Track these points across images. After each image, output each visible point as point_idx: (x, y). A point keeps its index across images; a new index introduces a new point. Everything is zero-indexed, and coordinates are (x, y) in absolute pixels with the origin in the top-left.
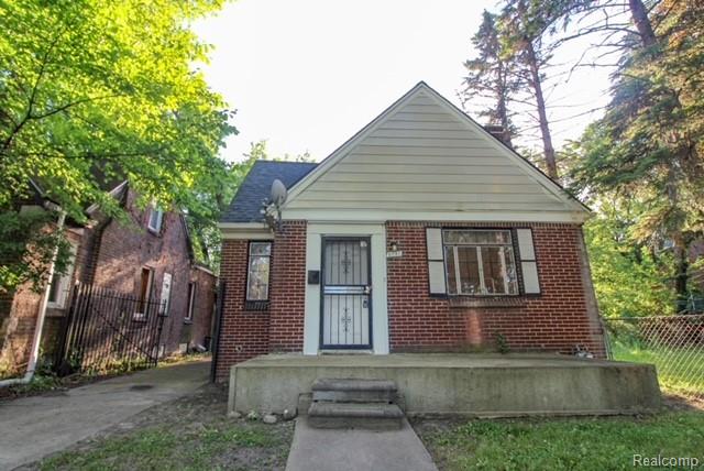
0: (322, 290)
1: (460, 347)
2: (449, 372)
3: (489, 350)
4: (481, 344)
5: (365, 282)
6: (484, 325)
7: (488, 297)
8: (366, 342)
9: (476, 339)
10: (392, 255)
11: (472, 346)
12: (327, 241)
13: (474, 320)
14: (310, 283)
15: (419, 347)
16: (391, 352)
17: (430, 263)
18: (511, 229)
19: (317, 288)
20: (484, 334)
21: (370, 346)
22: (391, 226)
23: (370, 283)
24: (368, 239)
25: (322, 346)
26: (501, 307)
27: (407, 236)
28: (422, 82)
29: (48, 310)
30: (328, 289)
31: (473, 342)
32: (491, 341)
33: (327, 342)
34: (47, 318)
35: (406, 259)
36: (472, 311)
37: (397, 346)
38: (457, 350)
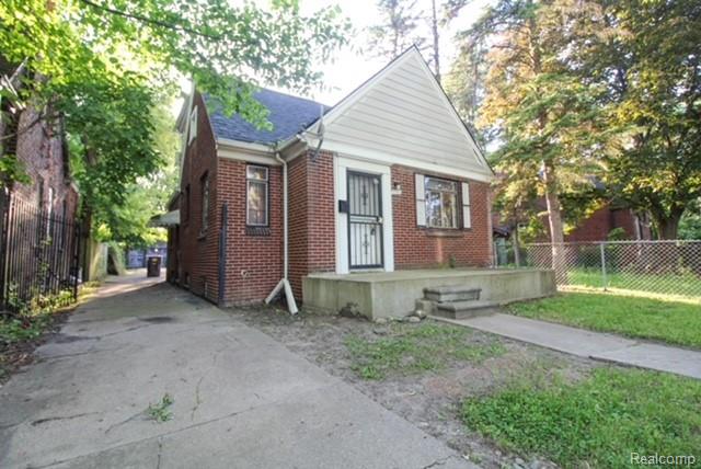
0: (349, 219)
3: (446, 266)
4: (442, 262)
5: (378, 214)
6: (444, 249)
7: (445, 229)
8: (379, 262)
9: (440, 259)
10: (395, 192)
11: (437, 263)
12: (351, 174)
13: (439, 244)
14: (340, 211)
16: (395, 269)
17: (417, 202)
18: (458, 182)
19: (345, 216)
20: (444, 255)
21: (382, 265)
22: (395, 168)
23: (381, 215)
24: (379, 177)
25: (351, 267)
26: (452, 237)
27: (404, 177)
30: (353, 219)
31: (438, 260)
32: (447, 260)
33: (353, 263)
35: (403, 197)
36: (438, 239)
37: (397, 267)
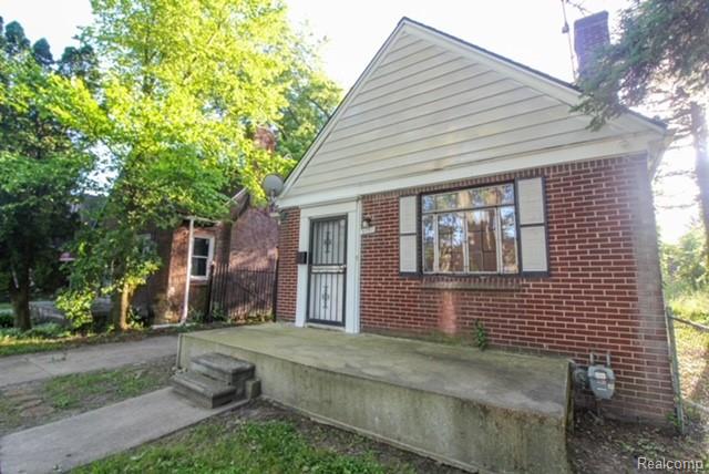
0: (310, 269)
1: (429, 334)
2: (290, 366)
3: (464, 343)
4: (457, 334)
5: (341, 261)
6: (461, 312)
7: (470, 276)
8: (340, 319)
9: (450, 326)
10: (367, 231)
11: (444, 334)
13: (449, 305)
15: (387, 329)
16: (361, 331)
17: (402, 238)
19: (306, 267)
20: (460, 322)
21: (343, 324)
22: (367, 200)
23: (345, 262)
24: (345, 217)
25: (308, 320)
26: (485, 290)
27: (381, 210)
28: (405, 18)
29: (192, 282)
30: (314, 269)
31: (446, 331)
32: (468, 332)
33: (311, 316)
34: (190, 286)
35: (379, 235)
36: (446, 293)
37: (367, 325)
38: (427, 337)
